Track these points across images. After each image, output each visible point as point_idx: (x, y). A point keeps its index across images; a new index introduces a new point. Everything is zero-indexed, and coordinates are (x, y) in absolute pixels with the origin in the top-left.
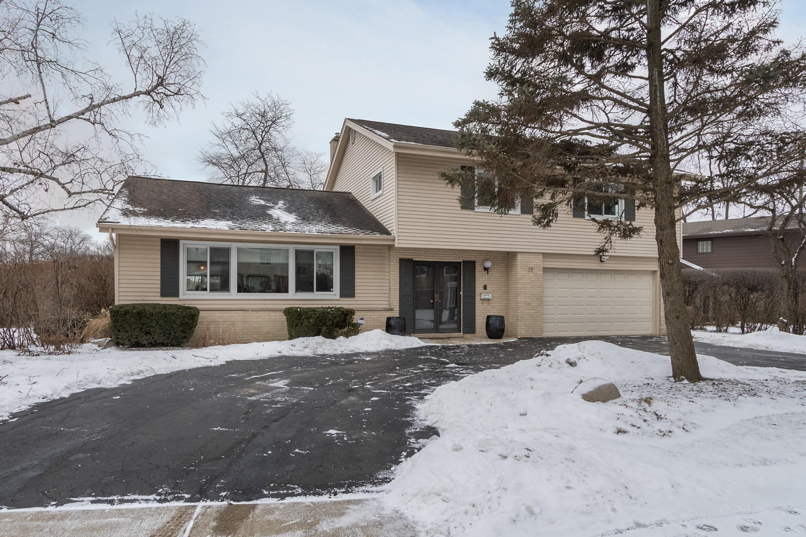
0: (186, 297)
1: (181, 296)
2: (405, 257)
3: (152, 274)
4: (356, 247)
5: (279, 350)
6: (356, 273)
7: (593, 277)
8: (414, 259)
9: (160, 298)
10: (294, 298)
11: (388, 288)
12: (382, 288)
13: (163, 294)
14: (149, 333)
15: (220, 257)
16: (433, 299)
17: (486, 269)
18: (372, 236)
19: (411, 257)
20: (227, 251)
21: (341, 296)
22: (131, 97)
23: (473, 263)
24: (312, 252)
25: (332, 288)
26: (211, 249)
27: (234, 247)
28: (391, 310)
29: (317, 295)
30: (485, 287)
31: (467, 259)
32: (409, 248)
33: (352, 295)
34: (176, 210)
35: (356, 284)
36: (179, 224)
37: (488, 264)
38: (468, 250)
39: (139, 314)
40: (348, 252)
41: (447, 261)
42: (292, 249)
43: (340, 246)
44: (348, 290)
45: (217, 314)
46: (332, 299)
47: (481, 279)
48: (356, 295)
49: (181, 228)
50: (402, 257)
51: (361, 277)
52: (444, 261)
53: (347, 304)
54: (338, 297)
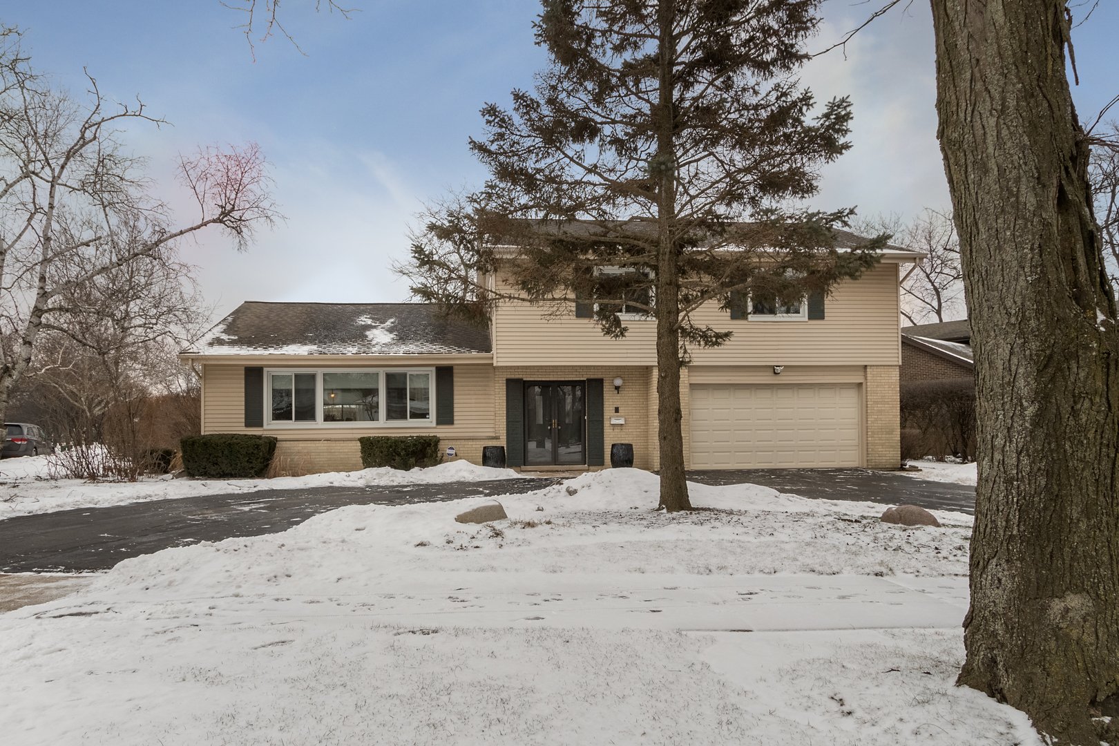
0: (271, 427)
1: (265, 426)
2: (513, 377)
3: (236, 403)
4: (455, 367)
5: (331, 480)
6: (455, 397)
7: (767, 394)
8: (525, 379)
9: (244, 428)
10: (382, 426)
11: (493, 414)
12: (485, 413)
13: (247, 425)
14: (217, 464)
15: (305, 383)
16: (551, 425)
17: (617, 388)
18: (467, 355)
19: (520, 376)
20: (313, 377)
21: (438, 423)
22: (199, 227)
23: (600, 382)
24: (405, 375)
25: (428, 414)
26: (296, 376)
27: (320, 373)
28: (497, 438)
29: (411, 423)
30: (617, 410)
31: (592, 377)
32: (518, 367)
33: (450, 421)
34: (268, 336)
35: (455, 410)
36: (260, 352)
37: (618, 382)
38: (594, 366)
39: (205, 444)
40: (445, 374)
41: (566, 379)
42: (382, 373)
43: (437, 368)
44: (446, 416)
45: (302, 444)
46: (427, 426)
47: (610, 401)
48: (455, 422)
49: (259, 355)
50: (509, 377)
51: (461, 401)
52: (563, 379)
53: (442, 432)
54: (434, 424)
